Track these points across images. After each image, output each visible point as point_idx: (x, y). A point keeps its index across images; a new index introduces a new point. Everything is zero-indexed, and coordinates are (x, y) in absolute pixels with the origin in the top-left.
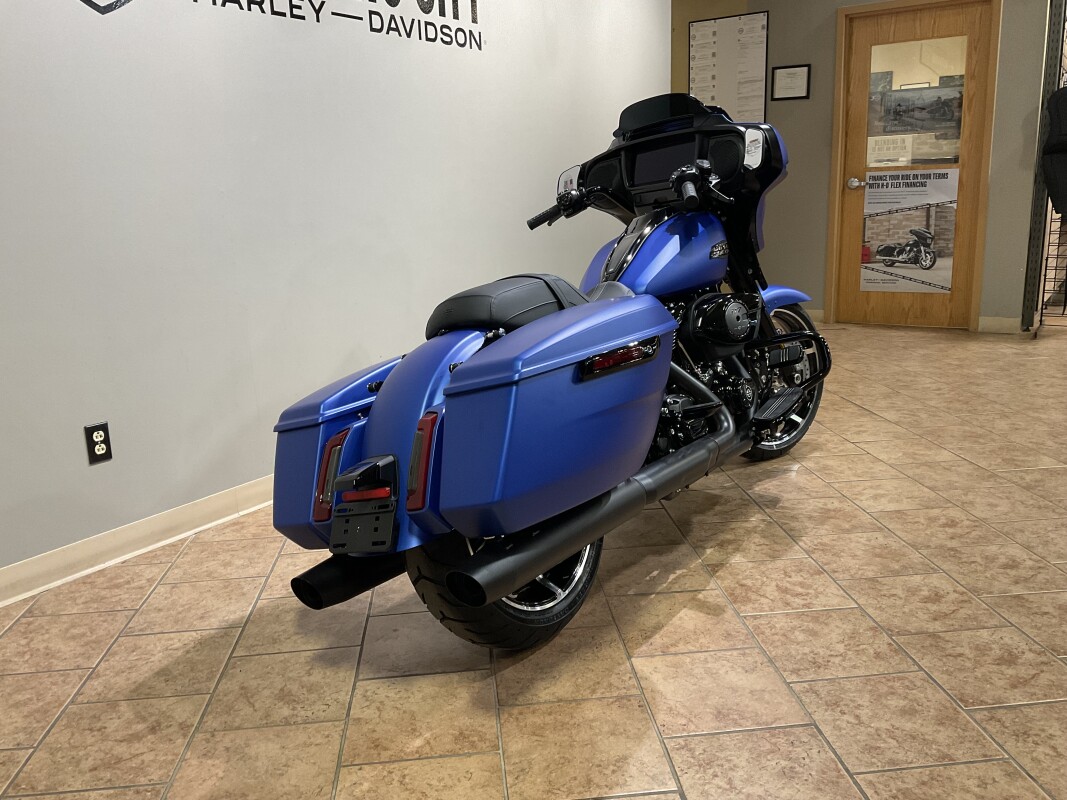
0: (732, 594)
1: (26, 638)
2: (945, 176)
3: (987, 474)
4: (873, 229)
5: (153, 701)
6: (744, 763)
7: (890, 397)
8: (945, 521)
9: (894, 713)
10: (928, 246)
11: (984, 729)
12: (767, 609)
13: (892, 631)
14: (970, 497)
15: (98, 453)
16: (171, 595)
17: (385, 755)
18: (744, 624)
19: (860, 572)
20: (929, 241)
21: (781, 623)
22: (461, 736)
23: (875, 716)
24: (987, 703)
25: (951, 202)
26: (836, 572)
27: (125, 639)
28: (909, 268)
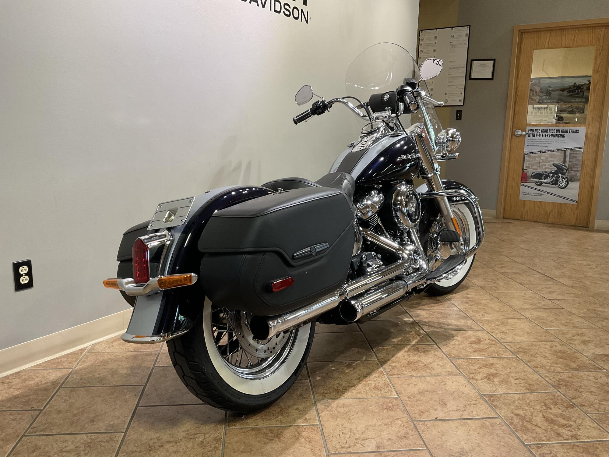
0: (512, 423)
2: (576, 131)
4: (529, 161)
7: (559, 269)
10: (564, 174)
12: (544, 438)
15: (22, 283)
16: (70, 398)
20: (565, 171)
25: (580, 148)
26: (584, 406)
27: (28, 439)
28: (552, 187)
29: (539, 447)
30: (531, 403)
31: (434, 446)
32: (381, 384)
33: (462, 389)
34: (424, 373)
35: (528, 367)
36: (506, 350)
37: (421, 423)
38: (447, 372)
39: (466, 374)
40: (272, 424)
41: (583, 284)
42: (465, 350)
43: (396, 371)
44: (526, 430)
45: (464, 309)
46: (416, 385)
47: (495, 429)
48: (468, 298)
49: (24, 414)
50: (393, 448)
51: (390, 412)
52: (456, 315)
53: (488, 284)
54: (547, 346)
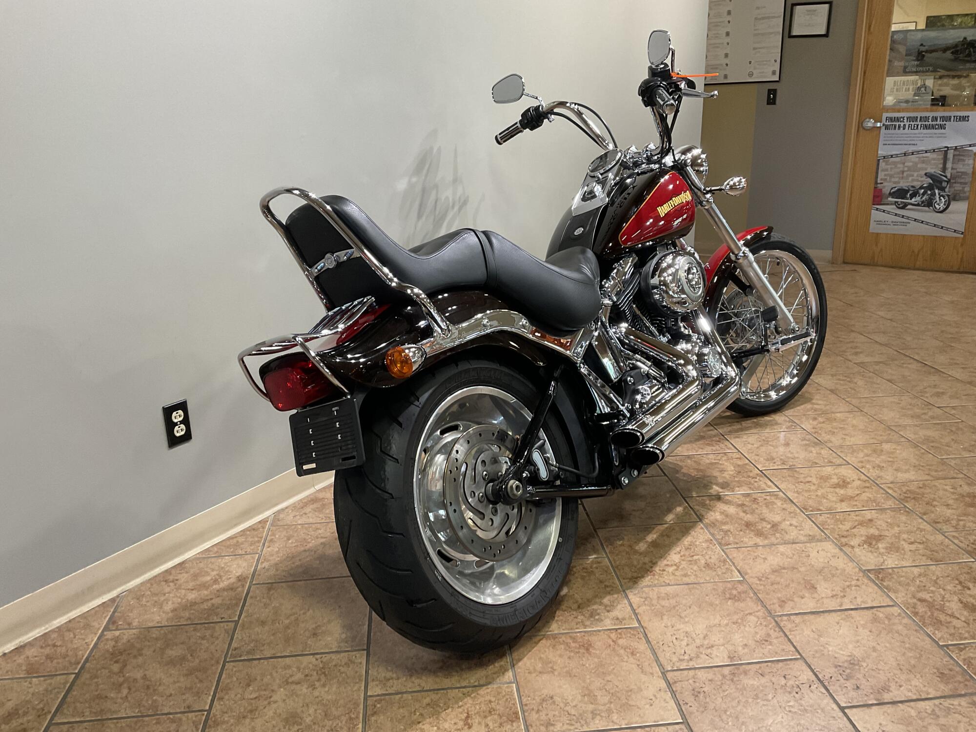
0: (916, 614)
1: (116, 662)
2: (965, 119)
4: (887, 170)
7: (946, 352)
10: (942, 189)
15: (178, 435)
16: (270, 600)
20: (944, 184)
25: (970, 146)
27: (234, 666)
28: (921, 211)
29: (961, 648)
30: (938, 581)
31: (811, 653)
32: (714, 560)
33: (834, 562)
34: (773, 540)
35: (925, 523)
36: (888, 497)
37: (785, 618)
38: (806, 536)
39: (836, 539)
40: (571, 629)
42: (827, 499)
43: (731, 539)
44: (937, 624)
45: (813, 430)
46: (765, 559)
47: (894, 624)
48: (815, 410)
49: (214, 628)
50: (754, 659)
51: (736, 604)
52: (802, 440)
53: (841, 385)
54: (947, 488)
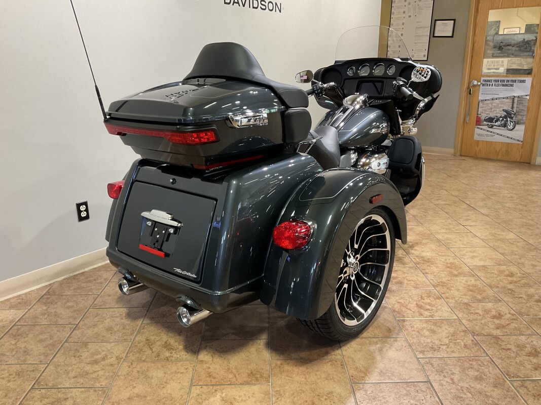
0: (393, 307)
1: (46, 306)
2: (524, 81)
3: (533, 248)
5: (105, 344)
6: (392, 400)
7: (485, 201)
8: (508, 273)
9: (471, 379)
10: (512, 118)
11: (518, 391)
12: (411, 316)
13: (474, 333)
14: (522, 260)
16: (115, 288)
17: (214, 381)
18: (398, 324)
19: (460, 299)
20: (512, 116)
21: (418, 325)
22: (251, 374)
23: (461, 380)
24: (520, 377)
25: (526, 95)
26: (448, 298)
27: (92, 310)
28: (501, 129)
30: (412, 296)
41: (497, 213)
53: (420, 213)
54: (443, 260)
